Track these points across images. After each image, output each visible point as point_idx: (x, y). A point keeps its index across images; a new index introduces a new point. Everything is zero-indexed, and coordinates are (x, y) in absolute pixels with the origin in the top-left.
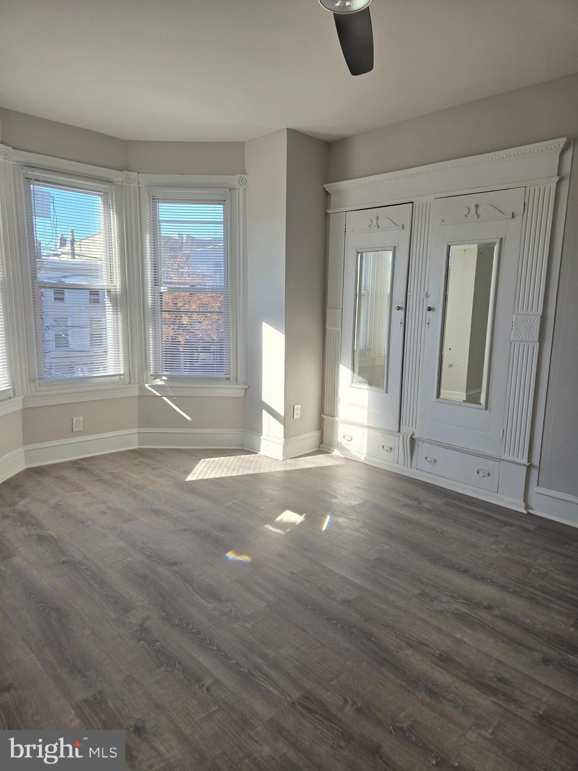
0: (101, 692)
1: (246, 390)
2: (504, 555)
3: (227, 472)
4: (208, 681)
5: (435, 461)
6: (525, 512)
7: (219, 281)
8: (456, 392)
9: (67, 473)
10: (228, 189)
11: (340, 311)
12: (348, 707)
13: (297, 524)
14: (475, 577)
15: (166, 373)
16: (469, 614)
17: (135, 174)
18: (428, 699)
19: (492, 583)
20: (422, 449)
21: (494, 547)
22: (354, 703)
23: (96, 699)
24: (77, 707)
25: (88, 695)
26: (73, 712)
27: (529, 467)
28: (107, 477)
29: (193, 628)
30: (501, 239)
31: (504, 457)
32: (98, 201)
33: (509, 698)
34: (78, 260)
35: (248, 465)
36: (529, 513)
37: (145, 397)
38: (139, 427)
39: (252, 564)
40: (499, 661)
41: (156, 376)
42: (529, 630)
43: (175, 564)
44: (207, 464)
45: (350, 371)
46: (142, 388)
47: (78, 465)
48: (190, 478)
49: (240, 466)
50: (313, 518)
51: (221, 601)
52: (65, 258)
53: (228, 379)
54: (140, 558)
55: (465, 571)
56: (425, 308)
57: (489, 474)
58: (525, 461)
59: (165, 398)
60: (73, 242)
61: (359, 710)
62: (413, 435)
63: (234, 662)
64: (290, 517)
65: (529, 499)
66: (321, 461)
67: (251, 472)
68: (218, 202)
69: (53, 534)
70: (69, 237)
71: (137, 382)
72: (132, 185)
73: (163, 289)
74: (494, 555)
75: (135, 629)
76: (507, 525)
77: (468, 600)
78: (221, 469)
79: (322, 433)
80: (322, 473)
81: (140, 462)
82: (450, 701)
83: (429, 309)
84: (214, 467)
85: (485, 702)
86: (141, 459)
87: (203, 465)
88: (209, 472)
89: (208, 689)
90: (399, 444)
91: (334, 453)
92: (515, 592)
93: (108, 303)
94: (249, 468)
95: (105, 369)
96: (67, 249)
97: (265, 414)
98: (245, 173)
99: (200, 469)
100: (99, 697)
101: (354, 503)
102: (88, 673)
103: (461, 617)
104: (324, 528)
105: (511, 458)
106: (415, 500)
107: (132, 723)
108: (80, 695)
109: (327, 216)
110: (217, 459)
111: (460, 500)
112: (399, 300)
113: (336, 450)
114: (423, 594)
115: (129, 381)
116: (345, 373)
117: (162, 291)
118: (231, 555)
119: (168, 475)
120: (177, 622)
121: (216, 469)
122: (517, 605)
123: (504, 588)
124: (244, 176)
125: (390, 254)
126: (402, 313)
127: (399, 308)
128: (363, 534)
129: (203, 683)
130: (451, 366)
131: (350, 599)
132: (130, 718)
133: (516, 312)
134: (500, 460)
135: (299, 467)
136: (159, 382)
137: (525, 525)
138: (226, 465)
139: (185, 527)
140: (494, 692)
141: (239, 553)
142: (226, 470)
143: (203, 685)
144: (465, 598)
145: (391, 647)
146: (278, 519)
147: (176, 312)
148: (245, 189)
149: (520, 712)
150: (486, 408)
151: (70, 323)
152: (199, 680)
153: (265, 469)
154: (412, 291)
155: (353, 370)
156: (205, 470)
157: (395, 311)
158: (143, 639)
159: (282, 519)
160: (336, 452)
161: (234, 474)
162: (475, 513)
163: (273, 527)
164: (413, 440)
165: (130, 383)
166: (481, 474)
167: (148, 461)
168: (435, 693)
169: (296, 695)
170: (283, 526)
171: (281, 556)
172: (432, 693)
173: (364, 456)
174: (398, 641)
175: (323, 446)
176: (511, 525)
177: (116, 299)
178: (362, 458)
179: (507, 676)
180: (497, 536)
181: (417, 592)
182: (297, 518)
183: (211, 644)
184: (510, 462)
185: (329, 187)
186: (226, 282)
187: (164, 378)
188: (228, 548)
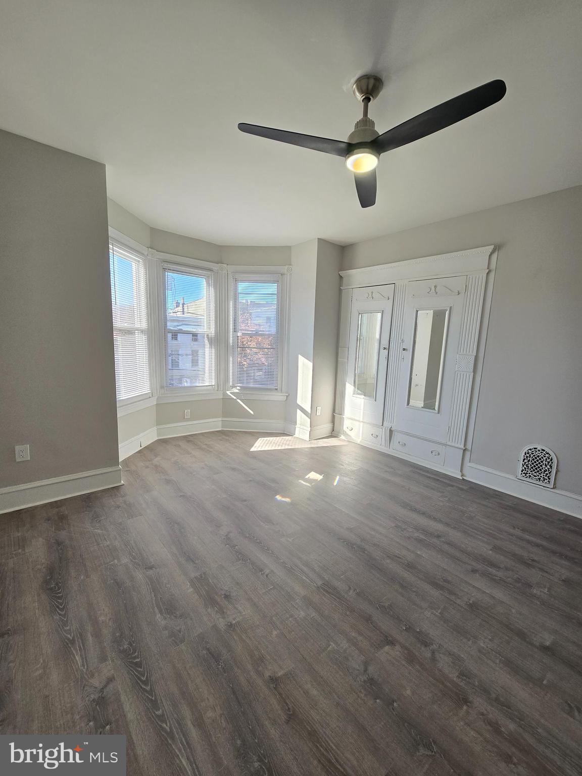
0: (204, 573)
1: (287, 396)
2: (447, 504)
3: (275, 447)
4: (267, 571)
5: (405, 444)
6: (461, 478)
7: (273, 330)
8: (418, 402)
9: (181, 443)
10: (280, 275)
11: (347, 349)
12: (351, 591)
13: (319, 480)
14: (430, 517)
15: (239, 385)
16: (425, 540)
17: (225, 265)
18: (400, 590)
19: (440, 521)
20: (397, 437)
21: (441, 499)
22: (355, 590)
23: (202, 577)
24: (191, 581)
25: (197, 574)
26: (189, 584)
27: (465, 450)
28: (204, 446)
29: (257, 540)
30: (451, 308)
31: (448, 443)
32: (204, 282)
33: (451, 592)
34: (186, 315)
35: (288, 443)
36: (463, 479)
37: (226, 400)
38: (223, 417)
39: (291, 504)
40: (445, 570)
41: (234, 387)
42: (463, 551)
43: (245, 501)
44: (263, 441)
45: (352, 387)
46: (225, 394)
47: (188, 439)
48: (253, 449)
49: (283, 444)
50: (328, 477)
51: (274, 524)
52: (179, 314)
53: (276, 389)
54: (224, 496)
55: (424, 514)
56: (401, 349)
57: (439, 454)
58: (462, 446)
59: (238, 400)
60: (183, 304)
61: (358, 594)
62: (391, 428)
63: (282, 561)
64: (313, 475)
65: (464, 470)
66: (332, 442)
67: (290, 447)
68: (274, 282)
69: (174, 479)
70: (181, 302)
71: (222, 389)
72: (223, 272)
73: (239, 334)
74: (442, 504)
75: (223, 538)
76: (450, 486)
77: (425, 531)
78: (271, 445)
79: (334, 424)
80: (333, 449)
81: (223, 438)
82: (415, 592)
83: (404, 349)
84: (267, 443)
85: (435, 593)
86: (224, 437)
87: (261, 442)
88: (264, 446)
89: (267, 576)
90: (383, 434)
91: (341, 437)
92: (455, 528)
93: (207, 342)
94: (288, 445)
95: (203, 380)
96: (180, 309)
97: (299, 412)
98: (291, 265)
99: (259, 444)
100: (203, 576)
101: (354, 469)
102: (197, 562)
103: (420, 541)
104: (335, 484)
105: (453, 444)
106: (392, 468)
107: (223, 593)
108: (193, 575)
109: (340, 290)
110: (268, 438)
111: (421, 469)
112: (385, 343)
113: (342, 436)
114: (397, 526)
115: (217, 389)
116: (349, 388)
117: (239, 335)
118: (278, 497)
119: (239, 447)
120: (247, 536)
121: (268, 445)
122: (455, 535)
123: (447, 525)
124: (290, 266)
125: (379, 315)
126: (386, 351)
127: (385, 348)
128: (360, 488)
129: (264, 572)
130: (417, 385)
131: (352, 527)
132: (222, 590)
133: (459, 353)
134: (446, 445)
135: (319, 445)
136: (235, 390)
137: (461, 486)
138: (274, 442)
139: (250, 479)
140: (442, 588)
141: (283, 497)
142: (274, 445)
143: (264, 573)
144: (423, 530)
145: (378, 558)
146: (307, 477)
147: (243, 348)
148: (291, 274)
149: (458, 601)
150: (439, 413)
151: (180, 353)
152: (261, 570)
153: (298, 446)
154: (393, 338)
155: (355, 386)
156: (262, 445)
157: (382, 350)
158: (228, 544)
159: (309, 477)
160: (342, 437)
161: (280, 448)
162: (429, 477)
163: (304, 482)
164: (391, 431)
165: (218, 390)
166: (434, 453)
167: (227, 438)
168: (405, 587)
169: (320, 583)
170: (310, 481)
171: (309, 499)
172: (402, 586)
173: (360, 440)
174: (381, 554)
175: (334, 433)
176: (452, 486)
177: (212, 339)
178: (359, 441)
179: (450, 578)
180: (443, 492)
181: (393, 525)
182: (319, 477)
183: (268, 549)
184: (453, 447)
185: (342, 273)
186: (277, 330)
187: (238, 388)
188: (277, 493)
